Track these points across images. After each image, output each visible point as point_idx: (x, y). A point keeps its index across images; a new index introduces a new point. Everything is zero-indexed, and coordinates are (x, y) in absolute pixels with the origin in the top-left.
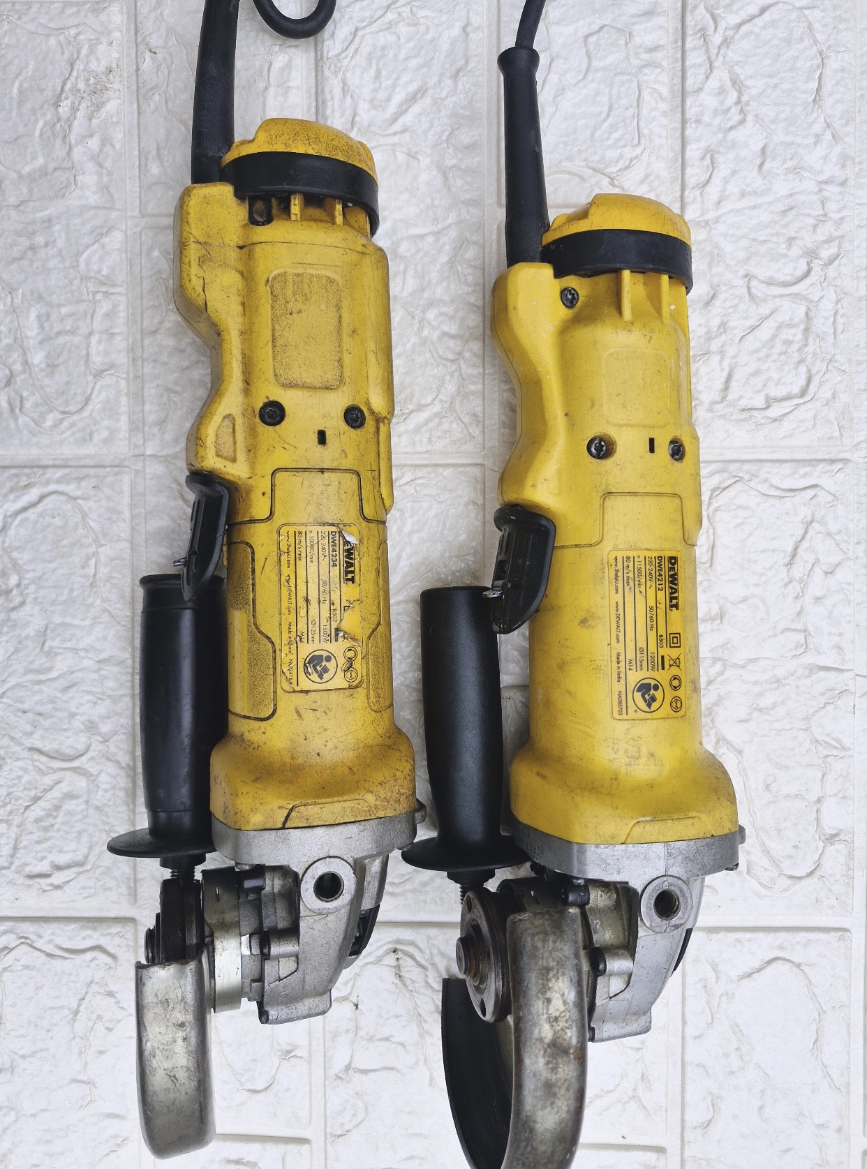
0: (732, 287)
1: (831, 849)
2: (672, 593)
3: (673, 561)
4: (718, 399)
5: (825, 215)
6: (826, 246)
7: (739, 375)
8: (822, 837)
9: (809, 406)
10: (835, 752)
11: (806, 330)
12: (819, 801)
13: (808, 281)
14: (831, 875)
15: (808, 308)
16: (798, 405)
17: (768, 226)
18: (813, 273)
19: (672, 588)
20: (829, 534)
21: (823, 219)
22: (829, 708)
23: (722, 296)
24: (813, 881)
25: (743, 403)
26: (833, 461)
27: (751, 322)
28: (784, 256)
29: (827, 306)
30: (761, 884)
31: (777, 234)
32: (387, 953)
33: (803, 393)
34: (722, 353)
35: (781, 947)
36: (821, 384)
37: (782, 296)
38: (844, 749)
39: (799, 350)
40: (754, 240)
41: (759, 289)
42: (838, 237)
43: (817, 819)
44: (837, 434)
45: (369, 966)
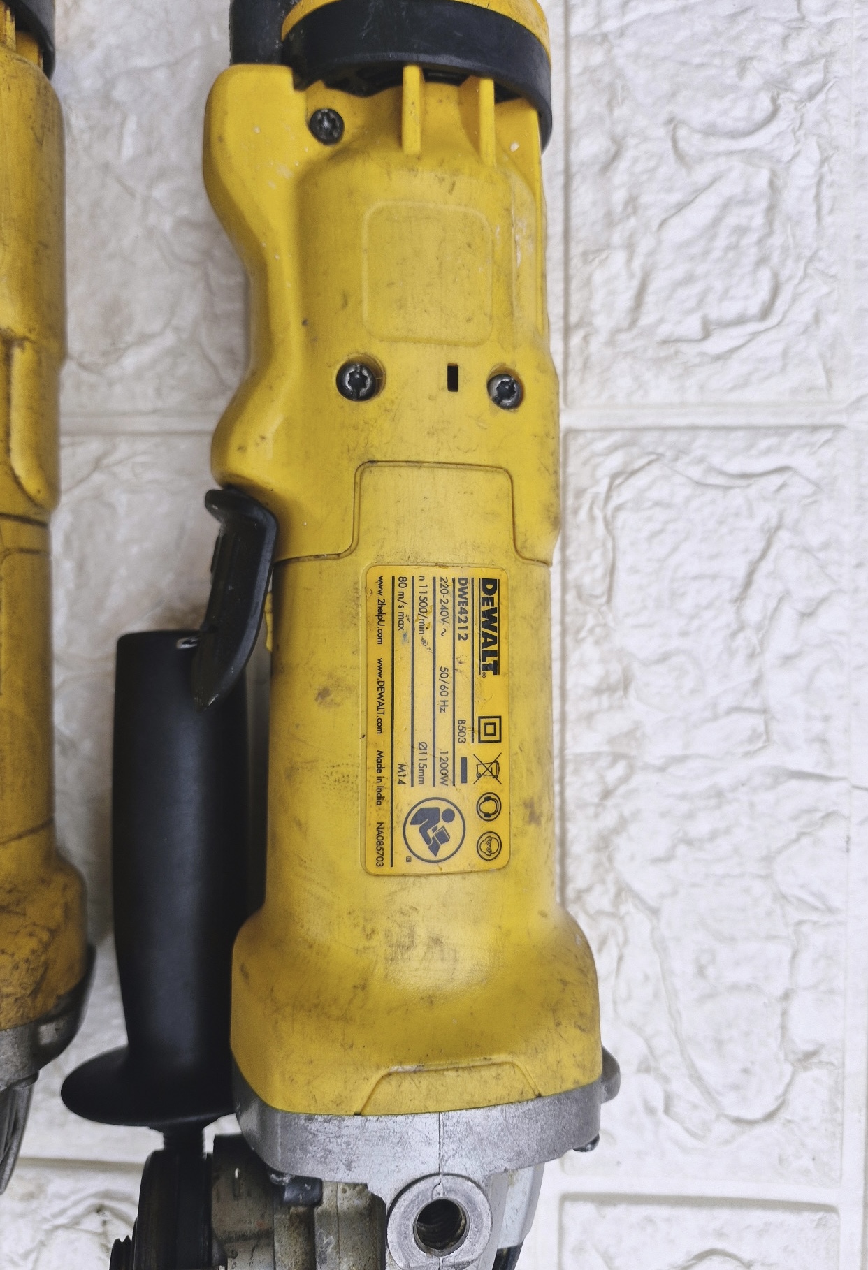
0: (646, 139)
1: (805, 1078)
2: (486, 644)
3: (490, 587)
4: (625, 324)
5: (803, 19)
6: (804, 71)
7: (658, 283)
8: (792, 1057)
9: (773, 335)
10: (814, 916)
11: (771, 210)
12: (786, 996)
13: (774, 128)
14: (805, 1119)
15: (774, 174)
16: (755, 335)
17: (707, 41)
18: (781, 115)
19: (485, 635)
20: (807, 550)
21: (798, 25)
22: (805, 841)
23: (629, 155)
24: (774, 1128)
25: (664, 331)
26: (815, 429)
27: (676, 197)
28: (734, 88)
29: (804, 171)
30: (687, 1130)
31: (722, 53)
32: (87, 1213)
33: (765, 313)
34: (630, 247)
35: (720, 1234)
36: (795, 299)
37: (730, 153)
38: (830, 910)
39: (760, 242)
40: (683, 63)
41: (691, 142)
42: (824, 56)
43: (783, 1027)
44: (822, 381)
45: (60, 1233)
